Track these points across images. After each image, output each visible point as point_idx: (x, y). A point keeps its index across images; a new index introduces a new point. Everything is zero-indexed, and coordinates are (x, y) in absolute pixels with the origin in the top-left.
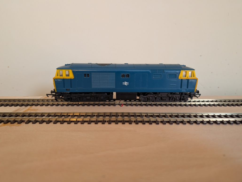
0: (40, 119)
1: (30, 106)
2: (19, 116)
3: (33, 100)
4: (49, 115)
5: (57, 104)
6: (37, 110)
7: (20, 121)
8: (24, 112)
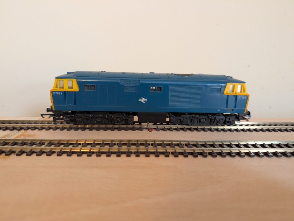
0: (37, 148)
1: (25, 130)
2: (9, 144)
3: (29, 122)
4: (51, 143)
5: (62, 128)
6: (33, 136)
7: (9, 152)
8: (16, 138)
